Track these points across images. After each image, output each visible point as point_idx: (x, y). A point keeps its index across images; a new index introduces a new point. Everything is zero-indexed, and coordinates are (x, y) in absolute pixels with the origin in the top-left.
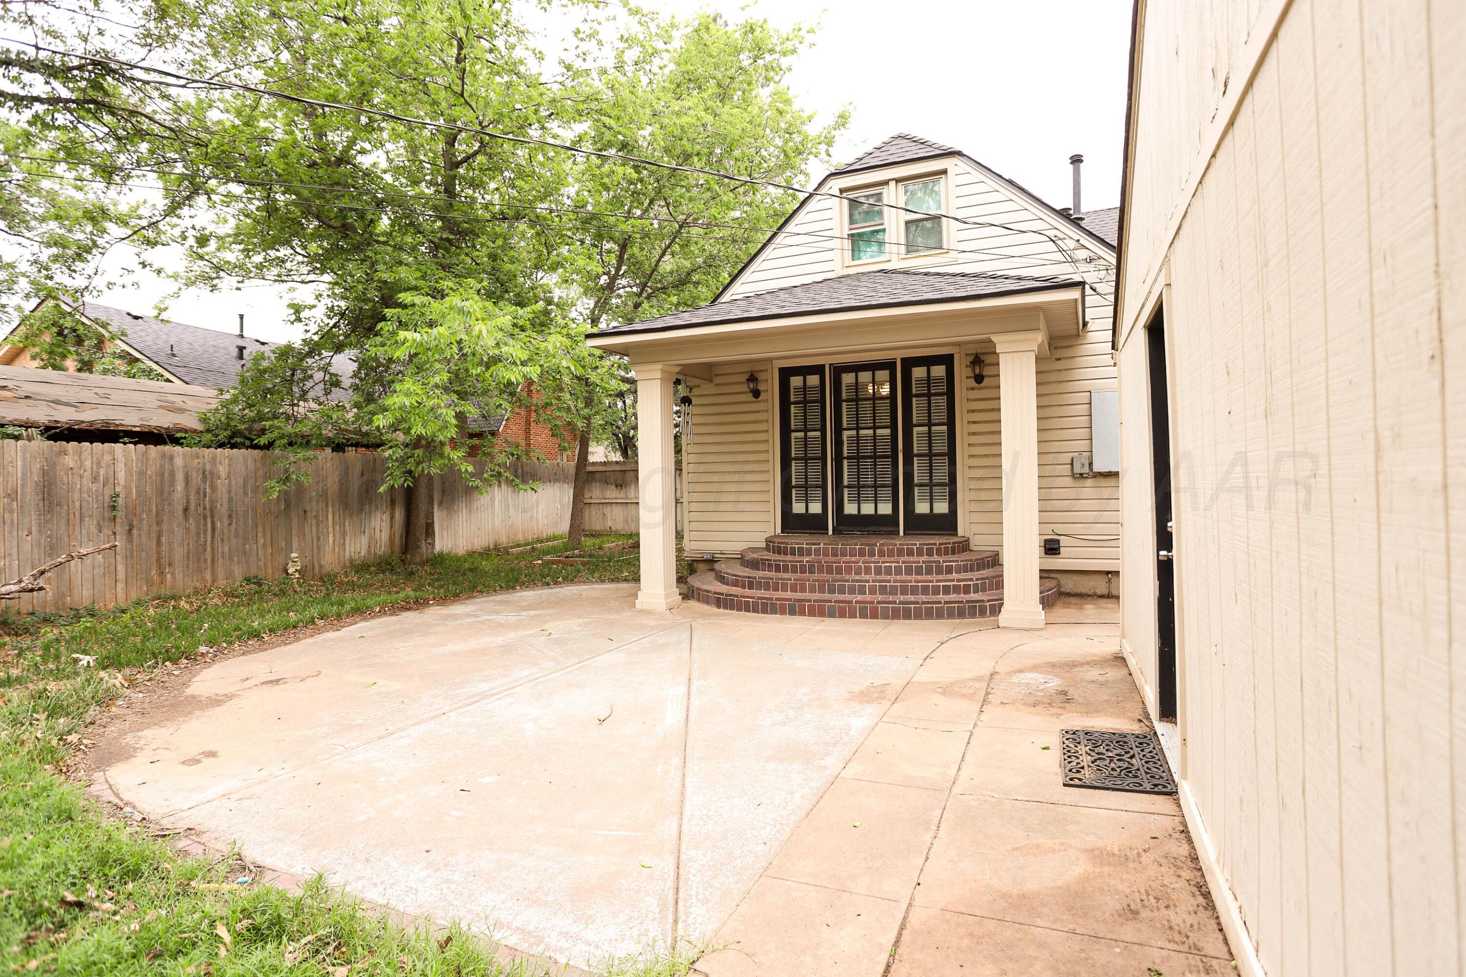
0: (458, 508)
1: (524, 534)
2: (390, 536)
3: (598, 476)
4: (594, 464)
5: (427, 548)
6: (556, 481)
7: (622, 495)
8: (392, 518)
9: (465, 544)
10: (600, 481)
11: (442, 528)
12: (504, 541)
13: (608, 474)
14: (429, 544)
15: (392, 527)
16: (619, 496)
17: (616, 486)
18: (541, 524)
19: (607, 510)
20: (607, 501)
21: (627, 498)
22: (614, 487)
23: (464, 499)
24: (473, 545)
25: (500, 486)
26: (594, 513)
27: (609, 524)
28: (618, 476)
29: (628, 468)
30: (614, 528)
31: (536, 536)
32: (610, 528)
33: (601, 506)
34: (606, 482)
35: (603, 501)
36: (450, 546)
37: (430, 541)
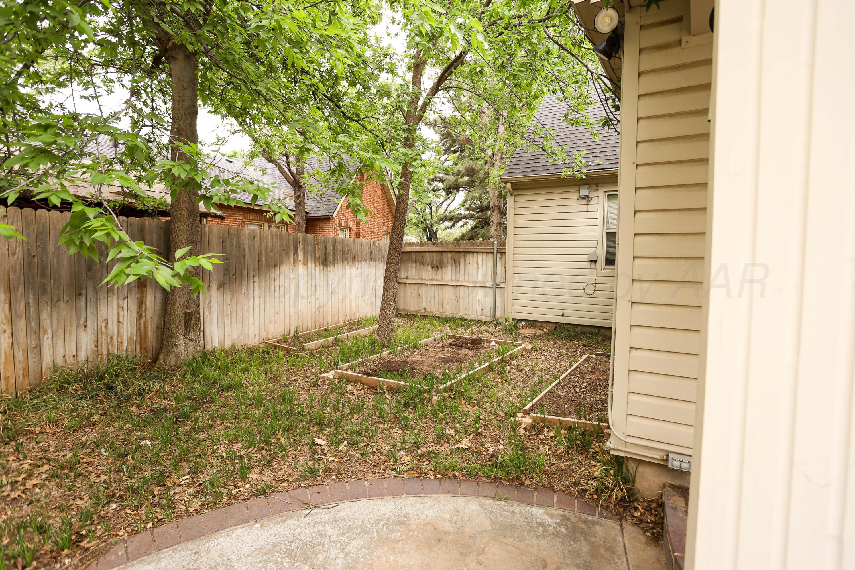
0: (248, 289)
1: (334, 317)
2: (139, 328)
3: (414, 256)
4: (410, 244)
5: (186, 347)
6: (372, 259)
7: (439, 277)
8: (140, 304)
9: (257, 332)
10: (416, 262)
11: (222, 315)
12: (310, 325)
13: (424, 254)
14: (191, 340)
15: (140, 316)
16: (435, 278)
17: (432, 267)
18: (353, 305)
19: (423, 290)
20: (423, 282)
21: (442, 280)
22: (430, 268)
23: (256, 279)
24: (268, 333)
25: (305, 264)
26: (409, 293)
27: (424, 305)
28: (435, 257)
29: (446, 250)
30: (428, 310)
31: (347, 318)
32: (425, 309)
33: (416, 287)
34: (423, 263)
35: (418, 282)
36: (234, 336)
37: (191, 336)
